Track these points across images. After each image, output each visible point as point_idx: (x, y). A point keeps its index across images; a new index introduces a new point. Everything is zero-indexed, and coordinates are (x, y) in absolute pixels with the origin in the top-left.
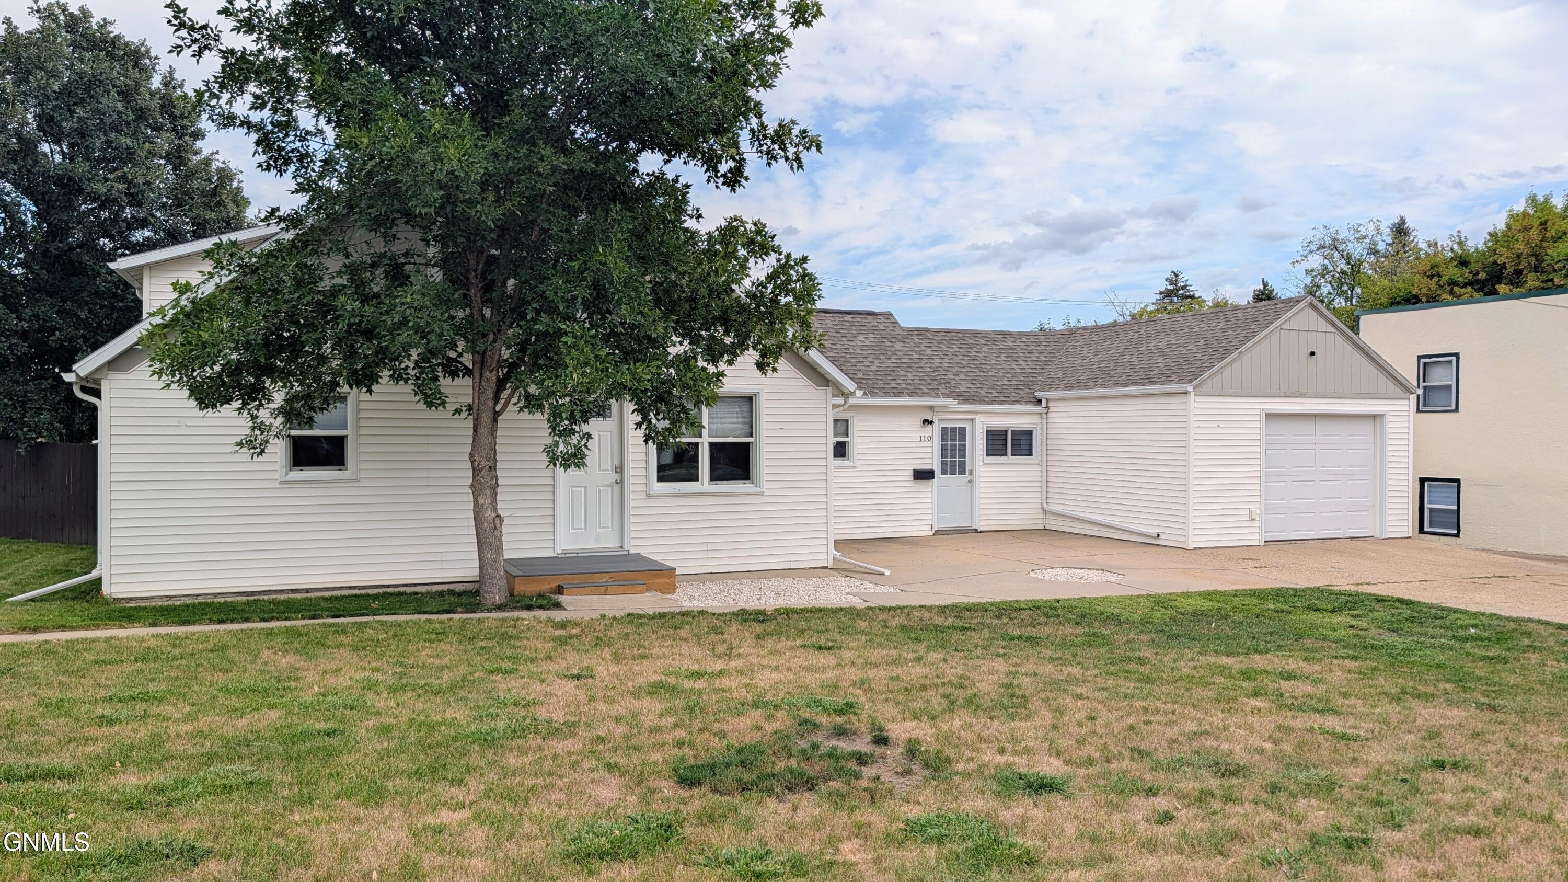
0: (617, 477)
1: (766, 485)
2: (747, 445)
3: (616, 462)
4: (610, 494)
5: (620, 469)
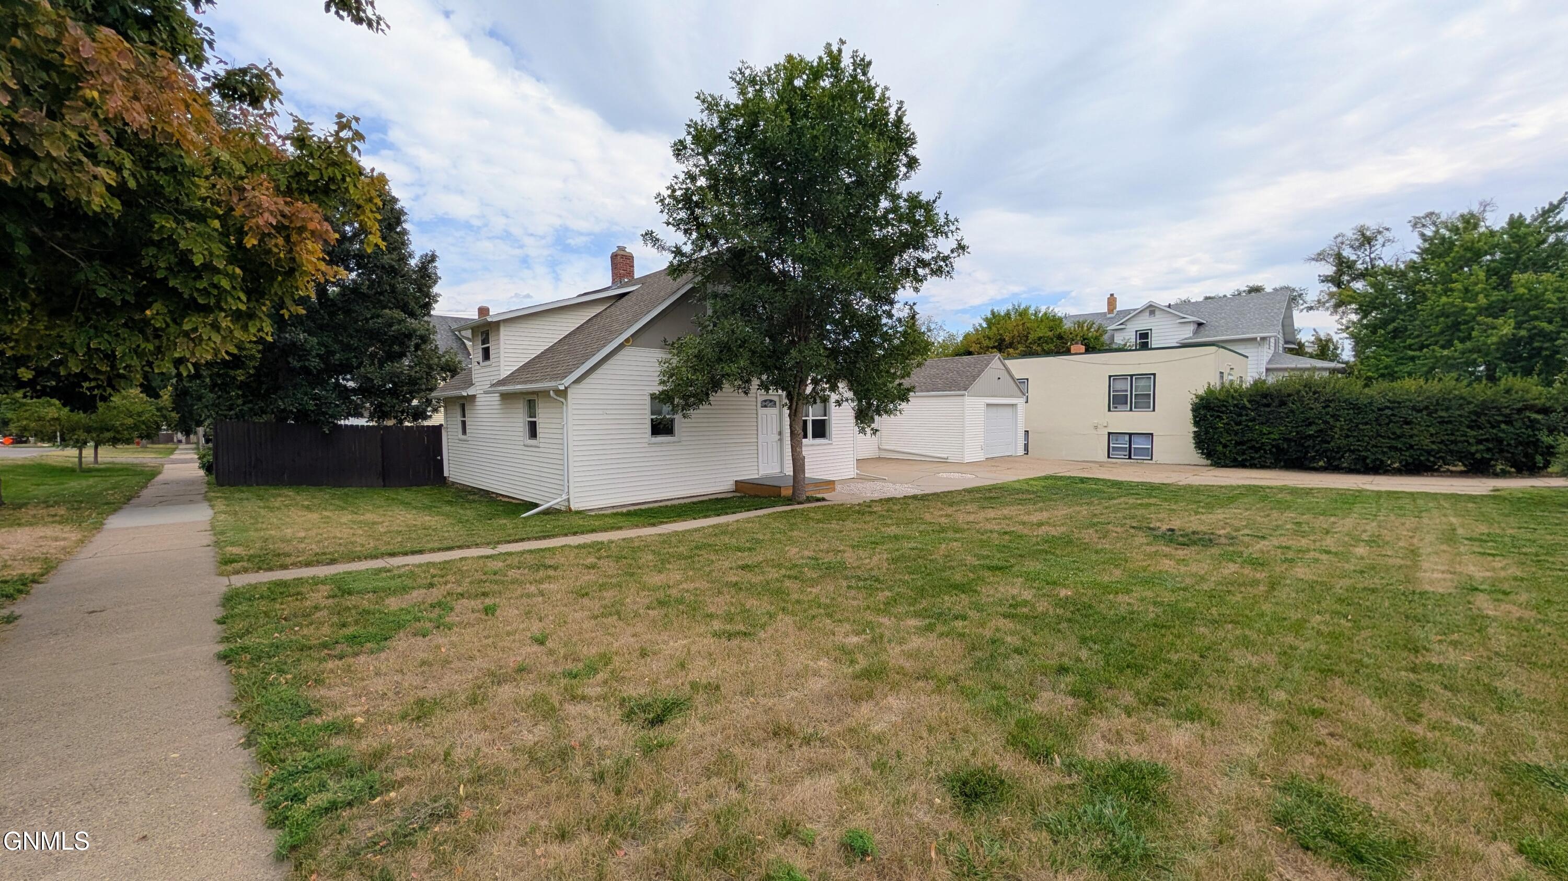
0: (779, 437)
1: (834, 439)
2: (824, 420)
4: (776, 446)
5: (780, 433)
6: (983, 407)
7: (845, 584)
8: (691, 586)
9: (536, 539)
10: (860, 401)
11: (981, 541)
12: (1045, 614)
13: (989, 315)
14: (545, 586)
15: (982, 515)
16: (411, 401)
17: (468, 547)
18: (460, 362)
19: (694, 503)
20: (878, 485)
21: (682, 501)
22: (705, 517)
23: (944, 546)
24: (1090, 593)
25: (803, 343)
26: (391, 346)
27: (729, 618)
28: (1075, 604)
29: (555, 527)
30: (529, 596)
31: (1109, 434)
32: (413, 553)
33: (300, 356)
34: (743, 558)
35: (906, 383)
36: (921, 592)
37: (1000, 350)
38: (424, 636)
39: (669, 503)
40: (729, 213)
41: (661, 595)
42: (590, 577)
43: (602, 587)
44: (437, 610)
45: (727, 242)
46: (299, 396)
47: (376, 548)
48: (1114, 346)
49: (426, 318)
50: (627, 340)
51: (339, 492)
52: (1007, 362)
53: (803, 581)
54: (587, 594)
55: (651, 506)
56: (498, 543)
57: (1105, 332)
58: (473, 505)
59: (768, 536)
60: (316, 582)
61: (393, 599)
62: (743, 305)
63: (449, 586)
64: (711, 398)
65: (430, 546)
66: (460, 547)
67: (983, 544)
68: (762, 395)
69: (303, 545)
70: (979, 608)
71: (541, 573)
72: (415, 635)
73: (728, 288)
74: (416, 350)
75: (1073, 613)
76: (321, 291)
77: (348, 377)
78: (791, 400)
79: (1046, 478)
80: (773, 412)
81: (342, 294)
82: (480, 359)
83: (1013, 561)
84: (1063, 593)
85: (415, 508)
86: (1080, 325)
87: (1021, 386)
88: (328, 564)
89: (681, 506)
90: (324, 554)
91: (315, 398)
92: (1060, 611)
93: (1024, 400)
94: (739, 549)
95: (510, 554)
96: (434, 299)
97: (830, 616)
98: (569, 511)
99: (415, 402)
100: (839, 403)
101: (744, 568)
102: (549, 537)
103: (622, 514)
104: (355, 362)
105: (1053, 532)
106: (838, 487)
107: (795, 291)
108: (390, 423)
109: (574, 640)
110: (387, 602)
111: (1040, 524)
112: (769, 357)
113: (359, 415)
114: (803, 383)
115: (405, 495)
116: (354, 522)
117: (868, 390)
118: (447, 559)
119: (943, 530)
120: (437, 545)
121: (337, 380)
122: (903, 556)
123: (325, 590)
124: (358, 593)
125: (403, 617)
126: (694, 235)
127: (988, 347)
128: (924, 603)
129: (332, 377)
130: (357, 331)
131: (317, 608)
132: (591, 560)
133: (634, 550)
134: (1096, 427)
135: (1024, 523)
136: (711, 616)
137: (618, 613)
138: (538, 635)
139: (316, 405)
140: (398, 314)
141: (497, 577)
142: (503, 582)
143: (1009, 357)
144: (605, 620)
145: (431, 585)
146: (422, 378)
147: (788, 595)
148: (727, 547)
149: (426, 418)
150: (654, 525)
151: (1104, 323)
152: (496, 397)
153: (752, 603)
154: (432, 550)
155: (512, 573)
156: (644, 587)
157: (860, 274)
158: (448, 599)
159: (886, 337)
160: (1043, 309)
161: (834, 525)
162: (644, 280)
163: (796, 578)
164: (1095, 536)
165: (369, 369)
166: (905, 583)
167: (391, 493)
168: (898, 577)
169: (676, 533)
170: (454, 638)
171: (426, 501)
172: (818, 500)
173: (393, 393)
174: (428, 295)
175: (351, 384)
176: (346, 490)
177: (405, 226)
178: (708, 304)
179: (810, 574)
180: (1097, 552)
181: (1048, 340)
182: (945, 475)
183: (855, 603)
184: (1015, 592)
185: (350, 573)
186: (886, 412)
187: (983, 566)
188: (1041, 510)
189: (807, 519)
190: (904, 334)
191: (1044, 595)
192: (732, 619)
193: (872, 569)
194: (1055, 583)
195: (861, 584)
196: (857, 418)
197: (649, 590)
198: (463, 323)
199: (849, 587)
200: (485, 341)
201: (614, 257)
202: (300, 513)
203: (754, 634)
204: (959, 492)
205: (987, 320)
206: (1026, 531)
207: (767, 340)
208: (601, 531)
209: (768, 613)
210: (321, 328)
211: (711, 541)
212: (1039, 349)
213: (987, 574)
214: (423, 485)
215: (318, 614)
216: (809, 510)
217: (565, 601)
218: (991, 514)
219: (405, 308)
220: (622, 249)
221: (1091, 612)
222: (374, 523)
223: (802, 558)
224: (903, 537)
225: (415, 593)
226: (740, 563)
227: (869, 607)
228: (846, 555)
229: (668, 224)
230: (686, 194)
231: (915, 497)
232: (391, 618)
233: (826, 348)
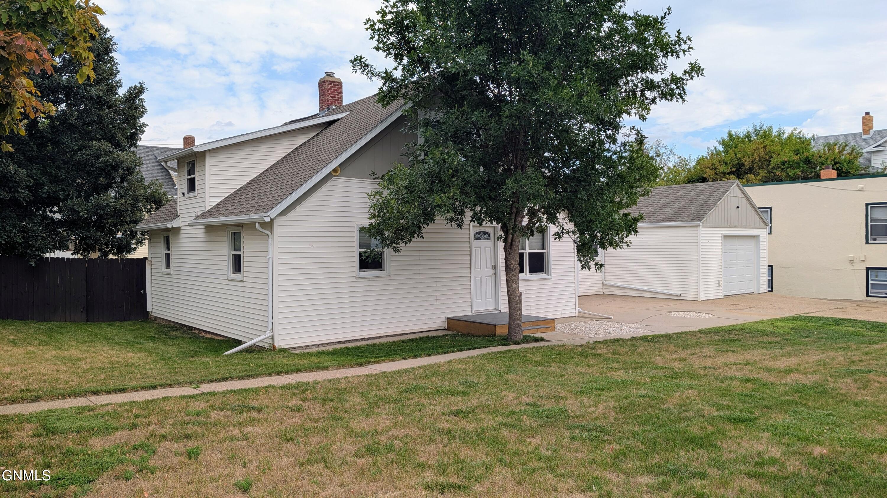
0: (493, 271)
1: (552, 274)
2: (542, 254)
3: (493, 264)
4: (490, 281)
5: (495, 267)
6: (720, 239)
7: (567, 434)
8: (402, 433)
9: (240, 378)
10: (582, 234)
11: (720, 389)
12: (796, 475)
13: (726, 138)
14: (249, 429)
15: (721, 360)
16: (116, 233)
17: (171, 386)
18: (165, 193)
19: (403, 342)
20: (602, 325)
21: (391, 340)
22: (416, 356)
23: (678, 394)
24: (849, 451)
25: (519, 171)
26: (97, 178)
27: (442, 469)
28: (832, 465)
29: (258, 366)
30: (232, 439)
31: (868, 269)
32: (117, 391)
33: (10, 188)
34: (455, 403)
35: (633, 212)
36: (654, 445)
37: (739, 177)
38: (127, 480)
39: (377, 341)
40: (442, 36)
41: (369, 441)
42: (295, 420)
43: (308, 432)
44: (140, 453)
45: (439, 66)
46: (8, 228)
47: (79, 385)
48: (871, 171)
49: (132, 149)
50: (335, 170)
51: (44, 326)
52: (747, 189)
53: (520, 430)
54: (292, 439)
55: (359, 344)
56: (201, 382)
57: (860, 154)
58: (176, 342)
59: (482, 380)
60: (22, 420)
61: (96, 440)
62: (456, 133)
63: (152, 427)
64: (423, 230)
65: (132, 384)
66: (162, 386)
67: (723, 393)
68: (475, 227)
69: (9, 382)
70: (719, 465)
71: (245, 416)
72: (118, 478)
73: (441, 115)
74: (122, 182)
75: (830, 474)
76: (33, 124)
77: (56, 209)
78: (506, 233)
79: (794, 318)
80: (486, 245)
81: (52, 126)
82: (186, 191)
83: (757, 412)
84: (818, 451)
85: (118, 344)
86: (830, 147)
87: (764, 216)
88: (33, 401)
89: (391, 345)
90: (29, 390)
91: (24, 230)
92: (814, 472)
93: (767, 230)
94: (451, 393)
95: (212, 394)
96: (141, 129)
97: (551, 470)
98: (274, 348)
99: (119, 235)
100: (559, 236)
101: (457, 413)
102: (251, 377)
103: (328, 353)
104: (62, 195)
105: (804, 380)
106: (558, 326)
107: (510, 117)
108: (95, 255)
109: (279, 488)
110: (91, 442)
111: (788, 371)
112: (483, 187)
113: (63, 247)
114: (519, 214)
115: (107, 330)
116: (58, 358)
117: (591, 221)
118: (150, 398)
119: (677, 376)
120: (139, 383)
121: (45, 212)
122: (632, 404)
123: (30, 429)
124: (63, 432)
125: (106, 459)
126: (405, 61)
127: (724, 173)
128: (657, 459)
129: (40, 209)
130: (65, 163)
131: (22, 447)
132: (296, 402)
133: (341, 392)
134: (852, 262)
135: (769, 370)
136: (422, 466)
137: (324, 460)
138: (242, 482)
139: (23, 237)
140: (106, 146)
141: (200, 419)
142: (205, 424)
143: (749, 183)
144: (311, 468)
145: (134, 426)
146: (127, 210)
147: (505, 445)
148: (439, 391)
149: (130, 250)
150: (361, 365)
151: (858, 144)
152: (201, 230)
153: (466, 453)
154: (135, 389)
155: (216, 415)
156: (351, 433)
157: (580, 96)
158: (151, 440)
159: (609, 163)
160: (788, 131)
161: (554, 368)
162: (352, 107)
163: (513, 426)
164: (854, 387)
165: (76, 202)
166: (635, 435)
167: (93, 328)
168: (626, 427)
169: (385, 375)
170: (156, 483)
171: (129, 337)
172: (536, 340)
173: (100, 226)
174: (134, 126)
175: (58, 216)
176: (50, 325)
177: (113, 54)
178: (419, 132)
179: (529, 422)
180: (856, 405)
181: (792, 165)
182: (677, 314)
183: (580, 456)
184: (761, 448)
185: (54, 411)
186: (611, 244)
187: (723, 418)
188: (789, 355)
189: (526, 361)
190: (631, 159)
191: (795, 453)
192: (444, 471)
193: (597, 418)
194: (807, 439)
195: (585, 434)
196: (578, 251)
197: (356, 436)
198: (168, 153)
199: (572, 438)
200: (191, 171)
201: (322, 83)
202: (6, 348)
203: (469, 487)
204: (694, 333)
205: (724, 143)
206: (772, 379)
207: (482, 169)
208: (306, 371)
209: (483, 464)
210: (31, 160)
211: (422, 383)
212: (783, 175)
213: (728, 426)
214: (125, 320)
215: (23, 454)
216: (526, 350)
217: (270, 446)
218: (731, 358)
219: (112, 139)
220: (330, 75)
221: (851, 473)
222: (77, 360)
223: (520, 404)
224: (631, 383)
225: (118, 434)
226: (453, 408)
227: (594, 461)
228: (568, 402)
229: (378, 49)
230: (396, 17)
231: (644, 339)
232: (94, 460)
233: (545, 177)
